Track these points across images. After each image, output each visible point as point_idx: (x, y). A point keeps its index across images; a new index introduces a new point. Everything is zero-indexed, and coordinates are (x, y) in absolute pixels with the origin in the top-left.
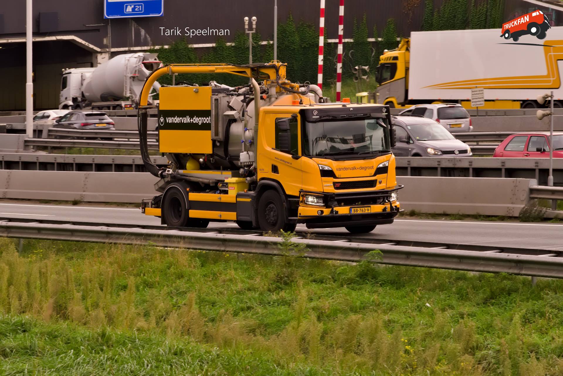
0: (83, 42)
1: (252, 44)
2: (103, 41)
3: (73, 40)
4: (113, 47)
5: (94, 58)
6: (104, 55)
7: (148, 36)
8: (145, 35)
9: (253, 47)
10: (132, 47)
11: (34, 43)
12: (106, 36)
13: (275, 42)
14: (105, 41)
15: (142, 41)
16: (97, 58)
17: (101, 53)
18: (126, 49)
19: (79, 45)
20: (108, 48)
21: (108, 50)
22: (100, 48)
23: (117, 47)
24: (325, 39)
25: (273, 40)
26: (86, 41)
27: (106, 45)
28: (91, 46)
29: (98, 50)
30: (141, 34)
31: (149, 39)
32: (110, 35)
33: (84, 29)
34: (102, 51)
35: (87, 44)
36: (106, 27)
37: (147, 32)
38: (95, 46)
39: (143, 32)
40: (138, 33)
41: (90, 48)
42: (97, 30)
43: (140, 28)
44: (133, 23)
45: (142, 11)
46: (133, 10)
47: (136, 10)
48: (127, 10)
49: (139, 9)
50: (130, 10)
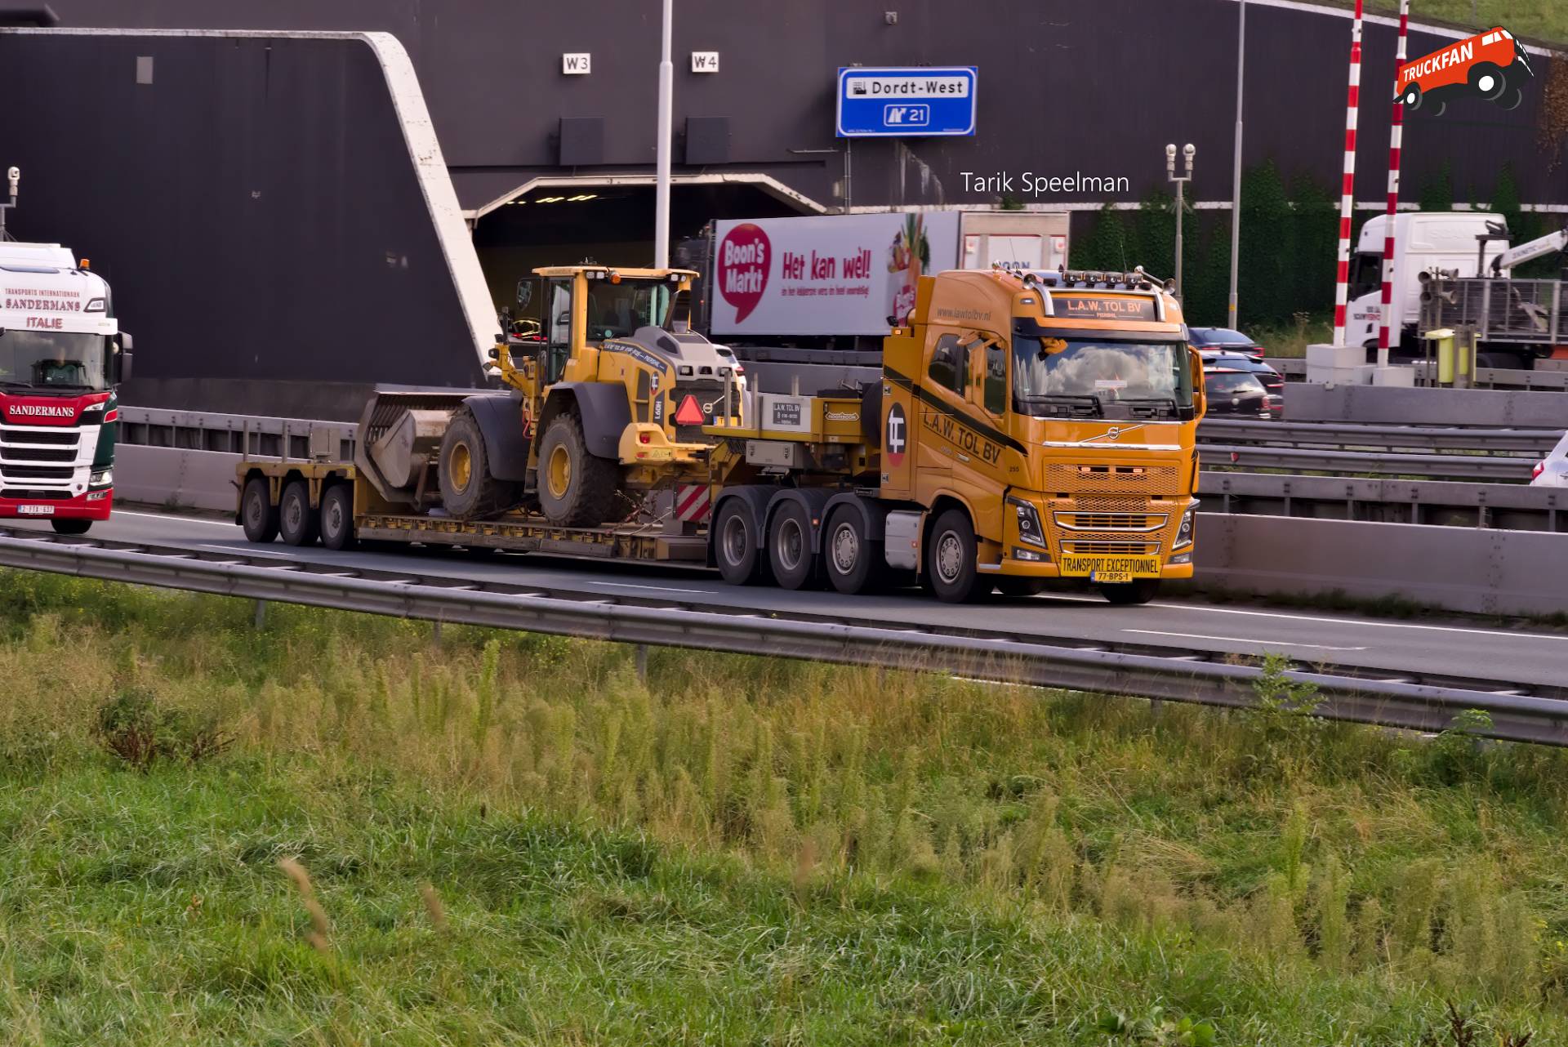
0: (786, 190)
1: (1183, 208)
2: (831, 190)
3: (763, 184)
4: (855, 204)
7: (937, 181)
8: (931, 178)
9: (1184, 213)
10: (899, 204)
11: (675, 190)
12: (839, 177)
13: (1234, 206)
14: (837, 190)
15: (923, 191)
18: (886, 208)
19: (774, 196)
20: (843, 206)
21: (842, 209)
22: (825, 205)
23: (864, 205)
24: (1355, 200)
25: (1230, 198)
26: (793, 189)
27: (839, 197)
28: (804, 200)
29: (821, 209)
30: (920, 177)
31: (940, 188)
32: (848, 175)
33: (789, 159)
34: (831, 212)
35: (794, 194)
36: (840, 158)
37: (935, 170)
38: (813, 199)
39: (926, 172)
40: (914, 174)
41: (801, 204)
42: (820, 162)
43: (920, 161)
44: (904, 149)
45: (924, 121)
46: (905, 118)
47: (912, 119)
48: (891, 120)
49: (918, 117)
50: (898, 120)
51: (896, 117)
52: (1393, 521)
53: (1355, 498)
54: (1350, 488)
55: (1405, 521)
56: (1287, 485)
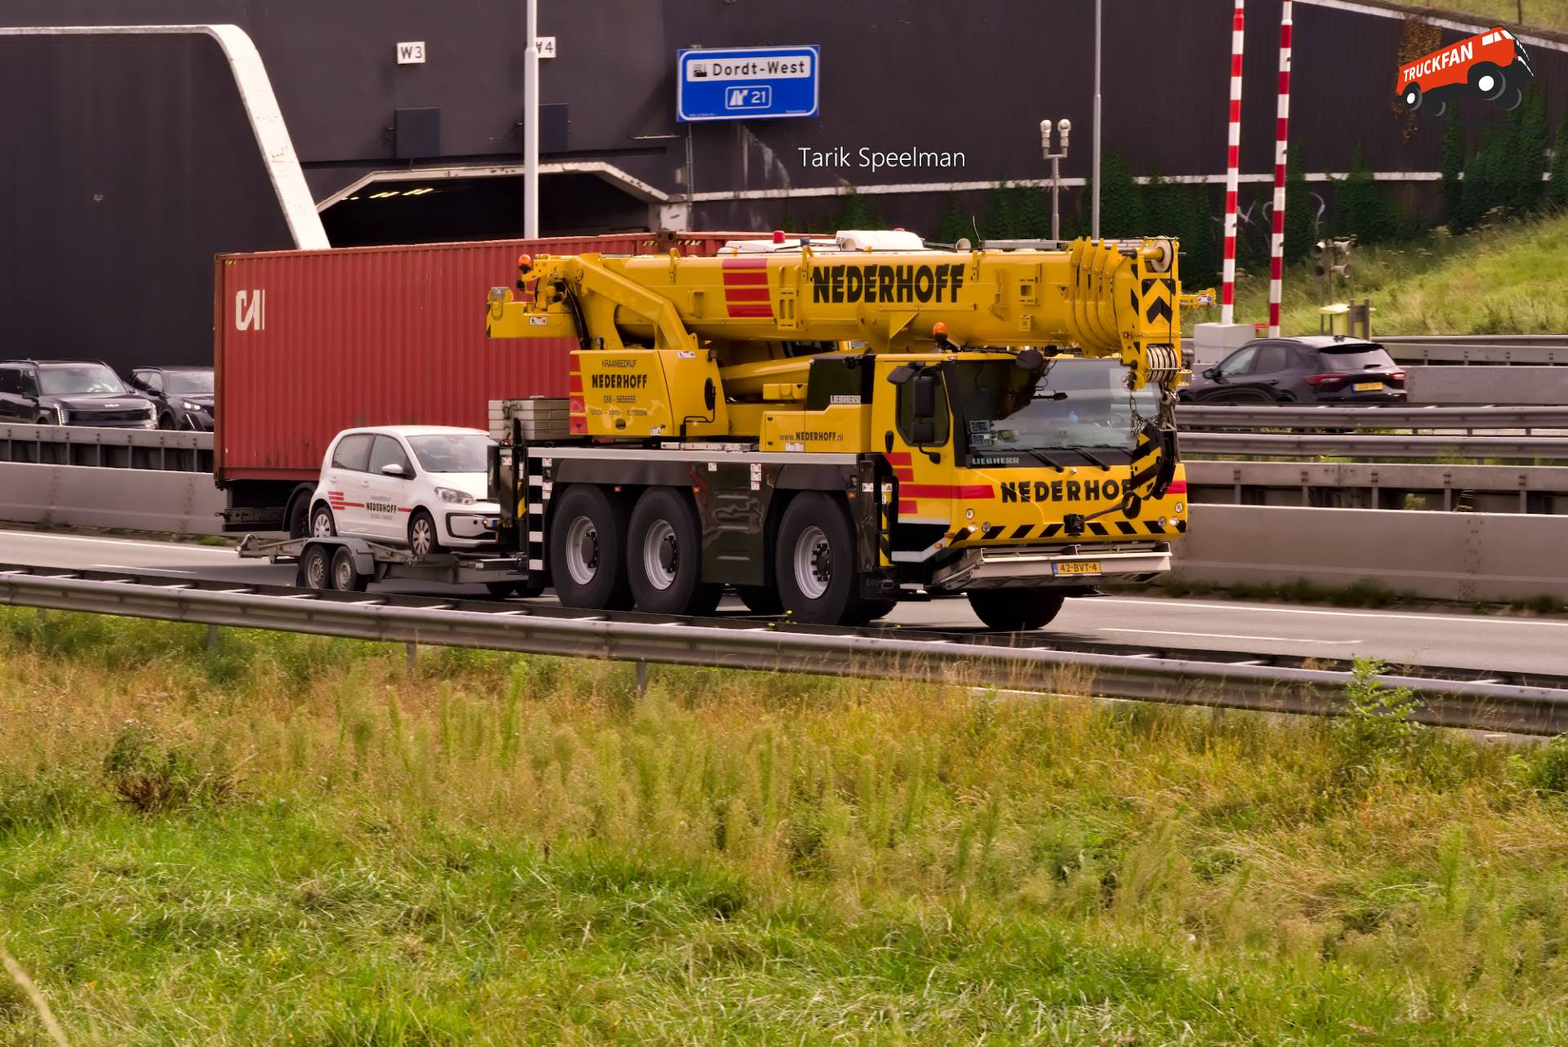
0: (628, 178)
2: (674, 176)
3: (604, 173)
4: (697, 191)
5: (651, 215)
6: (675, 210)
7: (780, 165)
8: (775, 166)
10: (743, 189)
12: (681, 163)
13: (1094, 182)
14: (679, 176)
15: (766, 175)
16: (658, 215)
17: (668, 204)
18: (729, 195)
19: (614, 183)
20: (685, 192)
21: (685, 196)
22: (667, 193)
23: (707, 192)
25: (1089, 174)
26: (635, 177)
27: (681, 185)
28: (646, 188)
29: (663, 196)
30: (763, 160)
31: (784, 172)
32: (690, 160)
33: (629, 145)
34: (672, 200)
35: (635, 182)
36: (680, 144)
37: (778, 154)
38: (655, 186)
39: (768, 154)
40: (756, 158)
41: (643, 192)
42: (659, 148)
43: (763, 145)
44: (746, 132)
45: (766, 104)
46: (747, 100)
47: (754, 101)
48: (733, 103)
49: (760, 98)
50: (740, 102)
51: (737, 99)
52: (1351, 506)
53: (1311, 484)
54: (1305, 473)
55: (1364, 507)
56: (1237, 472)
